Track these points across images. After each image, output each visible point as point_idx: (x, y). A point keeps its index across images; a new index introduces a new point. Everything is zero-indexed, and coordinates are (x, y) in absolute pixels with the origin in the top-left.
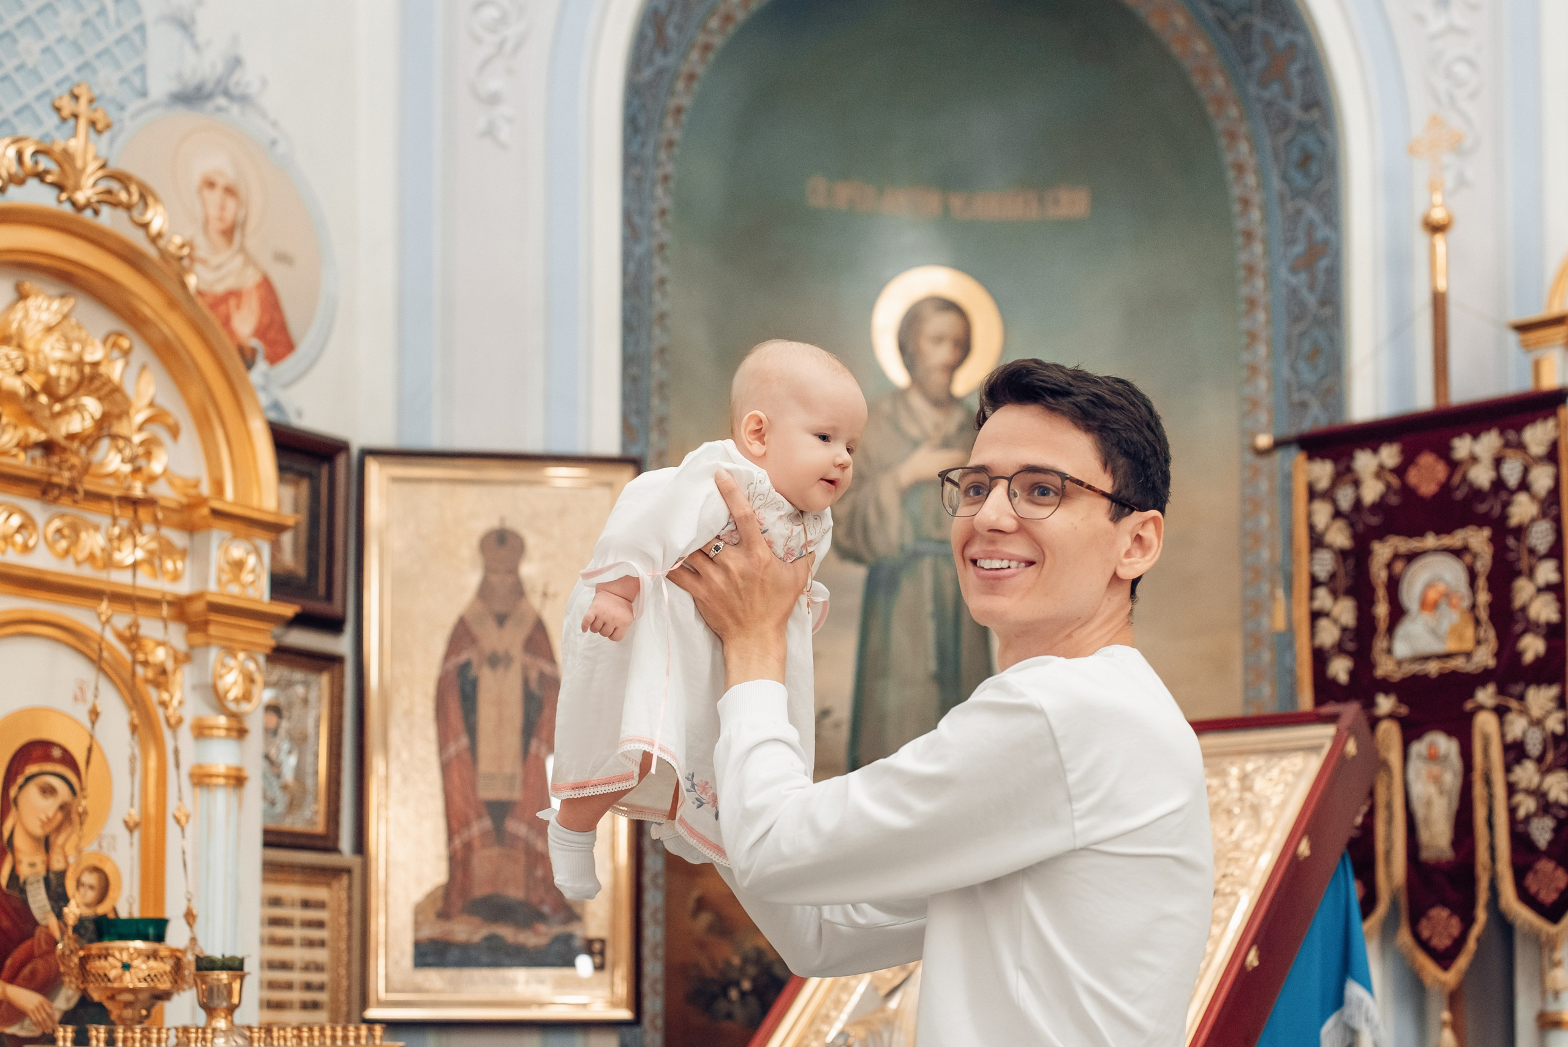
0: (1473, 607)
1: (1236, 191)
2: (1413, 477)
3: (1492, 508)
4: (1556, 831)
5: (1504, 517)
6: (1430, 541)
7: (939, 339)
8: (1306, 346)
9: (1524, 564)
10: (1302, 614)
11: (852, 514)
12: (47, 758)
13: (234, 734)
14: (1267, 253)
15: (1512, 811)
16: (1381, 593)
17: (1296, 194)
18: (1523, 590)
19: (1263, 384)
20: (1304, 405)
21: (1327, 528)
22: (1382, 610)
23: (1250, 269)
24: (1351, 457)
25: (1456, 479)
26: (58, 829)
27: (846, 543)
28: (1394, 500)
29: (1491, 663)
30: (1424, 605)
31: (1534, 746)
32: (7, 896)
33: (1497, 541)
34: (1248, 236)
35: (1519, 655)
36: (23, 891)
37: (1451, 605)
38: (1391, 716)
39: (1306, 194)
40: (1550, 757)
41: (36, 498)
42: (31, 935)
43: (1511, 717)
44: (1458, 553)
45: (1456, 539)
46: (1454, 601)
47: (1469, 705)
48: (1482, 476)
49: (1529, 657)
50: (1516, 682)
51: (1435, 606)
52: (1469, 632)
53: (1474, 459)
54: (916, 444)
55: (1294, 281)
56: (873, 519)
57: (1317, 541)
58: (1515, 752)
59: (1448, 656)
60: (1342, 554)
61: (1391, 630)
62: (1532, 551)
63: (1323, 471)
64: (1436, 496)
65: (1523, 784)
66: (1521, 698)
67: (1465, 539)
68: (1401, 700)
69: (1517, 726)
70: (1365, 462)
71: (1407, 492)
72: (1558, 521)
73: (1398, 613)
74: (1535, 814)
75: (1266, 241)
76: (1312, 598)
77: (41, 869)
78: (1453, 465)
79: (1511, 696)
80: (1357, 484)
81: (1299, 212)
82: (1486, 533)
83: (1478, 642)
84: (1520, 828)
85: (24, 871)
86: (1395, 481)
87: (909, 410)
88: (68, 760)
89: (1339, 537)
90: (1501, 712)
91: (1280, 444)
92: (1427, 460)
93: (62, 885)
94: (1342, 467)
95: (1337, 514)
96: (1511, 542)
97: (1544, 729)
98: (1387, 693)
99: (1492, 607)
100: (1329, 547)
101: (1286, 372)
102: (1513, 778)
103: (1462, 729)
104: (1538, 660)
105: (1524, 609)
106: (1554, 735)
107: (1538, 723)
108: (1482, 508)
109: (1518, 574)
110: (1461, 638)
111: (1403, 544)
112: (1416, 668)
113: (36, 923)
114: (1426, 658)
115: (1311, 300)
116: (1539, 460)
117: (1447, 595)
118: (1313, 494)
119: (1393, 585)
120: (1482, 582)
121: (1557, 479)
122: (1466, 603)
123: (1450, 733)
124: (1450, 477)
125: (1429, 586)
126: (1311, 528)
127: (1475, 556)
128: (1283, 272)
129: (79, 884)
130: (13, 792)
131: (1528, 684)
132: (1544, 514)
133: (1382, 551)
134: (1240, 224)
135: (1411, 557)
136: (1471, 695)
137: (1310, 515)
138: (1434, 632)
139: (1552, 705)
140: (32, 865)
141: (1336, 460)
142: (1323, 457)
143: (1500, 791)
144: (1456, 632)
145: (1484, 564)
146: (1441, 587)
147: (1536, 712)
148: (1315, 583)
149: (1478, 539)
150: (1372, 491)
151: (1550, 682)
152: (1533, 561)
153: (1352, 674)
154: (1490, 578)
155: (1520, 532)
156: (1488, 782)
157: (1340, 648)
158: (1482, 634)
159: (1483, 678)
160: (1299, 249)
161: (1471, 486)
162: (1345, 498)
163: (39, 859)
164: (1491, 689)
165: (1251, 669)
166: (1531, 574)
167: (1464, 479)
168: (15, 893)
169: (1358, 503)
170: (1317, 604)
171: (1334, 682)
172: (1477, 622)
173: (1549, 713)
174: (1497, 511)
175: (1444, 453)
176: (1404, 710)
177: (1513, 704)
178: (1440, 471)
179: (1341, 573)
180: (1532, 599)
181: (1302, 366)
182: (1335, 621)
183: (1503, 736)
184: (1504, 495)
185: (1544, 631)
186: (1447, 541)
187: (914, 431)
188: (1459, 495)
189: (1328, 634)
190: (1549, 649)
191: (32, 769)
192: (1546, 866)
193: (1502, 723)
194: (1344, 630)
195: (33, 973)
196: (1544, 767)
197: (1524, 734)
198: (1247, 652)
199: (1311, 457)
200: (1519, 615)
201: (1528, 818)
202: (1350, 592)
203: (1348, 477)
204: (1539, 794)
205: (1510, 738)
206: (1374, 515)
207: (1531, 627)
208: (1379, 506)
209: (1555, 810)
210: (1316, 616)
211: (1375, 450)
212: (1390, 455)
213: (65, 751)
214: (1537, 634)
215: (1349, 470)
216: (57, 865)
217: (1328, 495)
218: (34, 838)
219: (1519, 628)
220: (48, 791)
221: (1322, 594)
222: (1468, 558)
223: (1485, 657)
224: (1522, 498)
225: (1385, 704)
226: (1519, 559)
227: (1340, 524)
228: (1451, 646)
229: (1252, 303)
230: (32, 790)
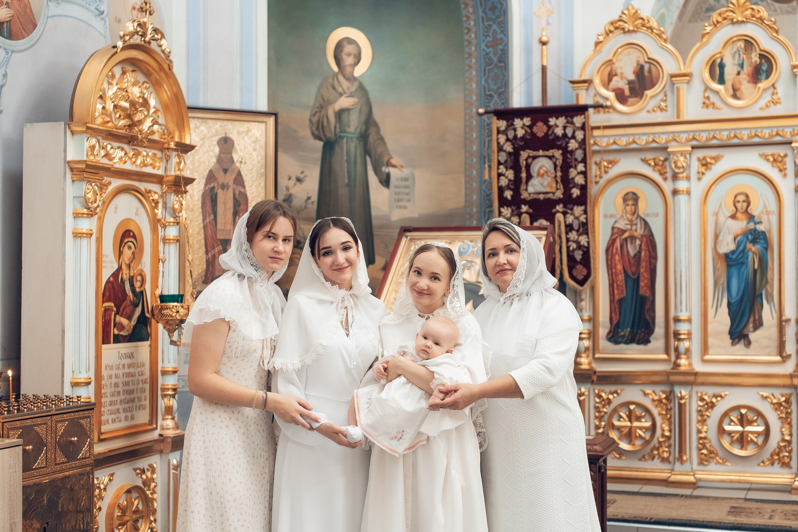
0: (556, 177)
1: (464, 12)
2: (535, 129)
3: (562, 143)
4: (583, 255)
5: (567, 147)
6: (541, 153)
7: (349, 55)
8: (492, 74)
9: (573, 164)
10: (494, 174)
11: (319, 121)
12: (129, 236)
13: (175, 224)
14: (476, 38)
15: (568, 248)
16: (524, 169)
17: (489, 19)
18: (573, 173)
19: (474, 85)
20: (491, 96)
21: (504, 144)
22: (524, 175)
23: (470, 43)
24: (513, 121)
25: (550, 132)
26: (132, 261)
27: (316, 132)
28: (528, 137)
29: (562, 196)
30: (539, 175)
31: (576, 227)
32: (120, 285)
33: (564, 155)
34: (469, 30)
35: (571, 195)
36: (124, 284)
37: (548, 175)
38: (526, 212)
39: (494, 21)
40: (581, 230)
41: (127, 144)
42: (125, 300)
43: (568, 215)
44: (550, 158)
45: (550, 153)
46: (549, 174)
47: (554, 211)
48: (559, 132)
49: (575, 196)
50: (570, 204)
51: (542, 176)
52: (554, 185)
53: (557, 126)
54: (341, 95)
55: (488, 51)
56: (325, 123)
57: (500, 149)
58: (569, 228)
59: (547, 193)
60: (509, 154)
61: (527, 182)
62: (576, 160)
63: (503, 124)
64: (543, 137)
65: (572, 239)
66: (572, 209)
67: (553, 153)
68: (530, 207)
69: (570, 219)
70: (518, 122)
71: (533, 134)
72: (585, 150)
73: (529, 177)
74: (576, 249)
75: (476, 33)
76: (498, 169)
77: (128, 275)
78: (549, 127)
79: (568, 209)
80: (515, 130)
81: (490, 26)
82: (560, 152)
83: (557, 189)
84: (571, 254)
85: (124, 276)
86: (529, 131)
87: (338, 81)
88: (134, 237)
89: (509, 148)
90: (565, 213)
91: (486, 113)
92: (540, 124)
93: (133, 281)
94: (509, 123)
95: (508, 140)
96: (569, 156)
97: (579, 221)
98: (525, 205)
99: (562, 177)
100: (505, 151)
101: (483, 82)
102: (568, 236)
103: (551, 218)
104: (578, 196)
105: (573, 179)
106: (582, 222)
107: (577, 218)
108: (559, 143)
109: (571, 167)
110: (551, 187)
111: (532, 153)
112: (536, 196)
113: (127, 295)
114: (539, 193)
115: (495, 59)
116: (578, 128)
117: (546, 172)
118: (499, 132)
119: (528, 167)
120: (558, 168)
121: (585, 136)
122: (553, 175)
123: (547, 220)
124: (548, 131)
125: (540, 168)
126: (498, 143)
127: (557, 159)
128: (483, 46)
129: (137, 280)
130: (121, 249)
131: (574, 205)
132: (580, 148)
133: (524, 155)
134: (465, 25)
135: (534, 158)
136: (555, 207)
137: (498, 139)
138: (542, 184)
139: (582, 213)
140: (126, 274)
141: (507, 121)
142: (503, 119)
143: (564, 240)
144: (549, 185)
145: (559, 162)
146: (544, 168)
147: (577, 214)
148: (499, 163)
149: (558, 154)
150: (520, 133)
151: (581, 205)
152: (576, 163)
153: (512, 196)
154: (561, 167)
155: (572, 152)
156: (560, 237)
157: (508, 187)
158: (558, 187)
159: (558, 201)
160: (489, 39)
161: (555, 134)
162: (511, 134)
163: (127, 272)
164: (561, 205)
165: (468, 188)
166: (575, 168)
167: (553, 132)
168: (122, 285)
169: (515, 137)
170: (500, 171)
171: (506, 199)
172: (557, 182)
173: (581, 215)
174: (564, 145)
175: (546, 122)
176: (531, 211)
177: (569, 211)
178: (545, 129)
179: (509, 160)
180: (576, 176)
181: (490, 81)
182: (507, 178)
183: (565, 222)
184: (567, 139)
185: (579, 187)
186: (547, 153)
187: (340, 90)
188: (551, 138)
189: (504, 182)
190: (581, 193)
191: (126, 240)
192: (580, 267)
193: (565, 218)
194: (510, 180)
195: (126, 312)
196: (579, 233)
197: (573, 221)
198: (466, 182)
199: (498, 119)
200: (571, 181)
201: (574, 250)
202: (511, 168)
203: (512, 127)
204: (577, 242)
205: (568, 223)
206: (521, 142)
207: (575, 185)
208: (523, 138)
209: (582, 248)
210: (500, 175)
211: (522, 119)
212: (527, 121)
213: (134, 233)
214: (577, 188)
215: (512, 125)
216: (132, 274)
217: (505, 132)
218: (126, 265)
219: (571, 185)
220: (130, 248)
221: (502, 167)
222: (554, 160)
223: (559, 194)
224: (573, 141)
225: (524, 208)
226: (571, 162)
227: (509, 143)
228: (548, 190)
229: (470, 55)
230: (126, 248)
